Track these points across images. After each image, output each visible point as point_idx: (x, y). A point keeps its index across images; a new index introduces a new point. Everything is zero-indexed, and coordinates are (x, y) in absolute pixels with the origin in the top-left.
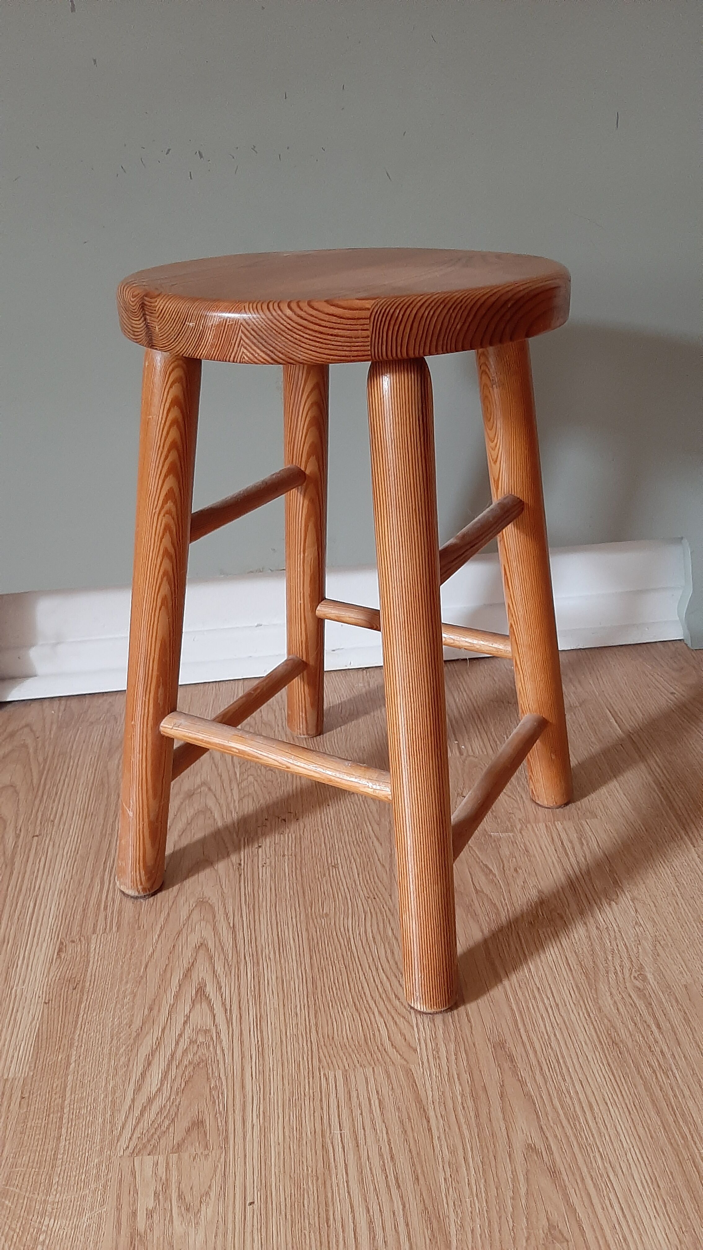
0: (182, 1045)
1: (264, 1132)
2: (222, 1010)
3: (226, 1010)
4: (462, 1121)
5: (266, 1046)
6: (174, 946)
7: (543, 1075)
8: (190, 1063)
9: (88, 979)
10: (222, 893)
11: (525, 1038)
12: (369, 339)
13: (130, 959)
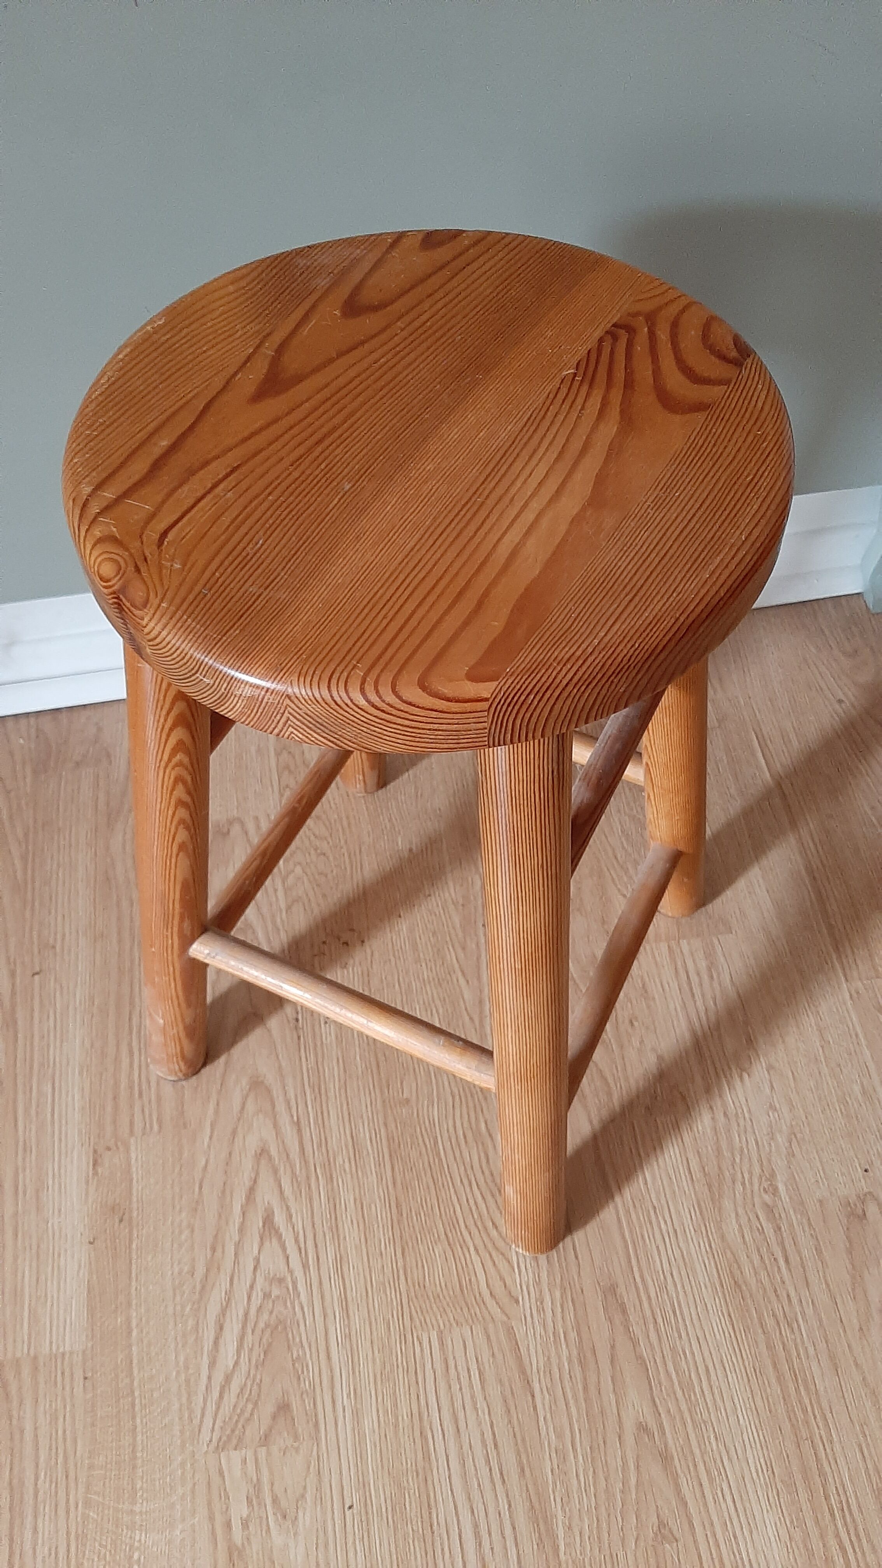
0: (256, 1301)
1: (357, 1415)
2: (296, 1248)
3: (300, 1249)
4: (570, 1395)
5: (349, 1299)
6: (230, 1154)
7: (657, 1331)
8: (267, 1326)
9: (135, 1206)
10: (280, 1067)
11: (638, 1279)
12: (487, 731)
13: (180, 1174)
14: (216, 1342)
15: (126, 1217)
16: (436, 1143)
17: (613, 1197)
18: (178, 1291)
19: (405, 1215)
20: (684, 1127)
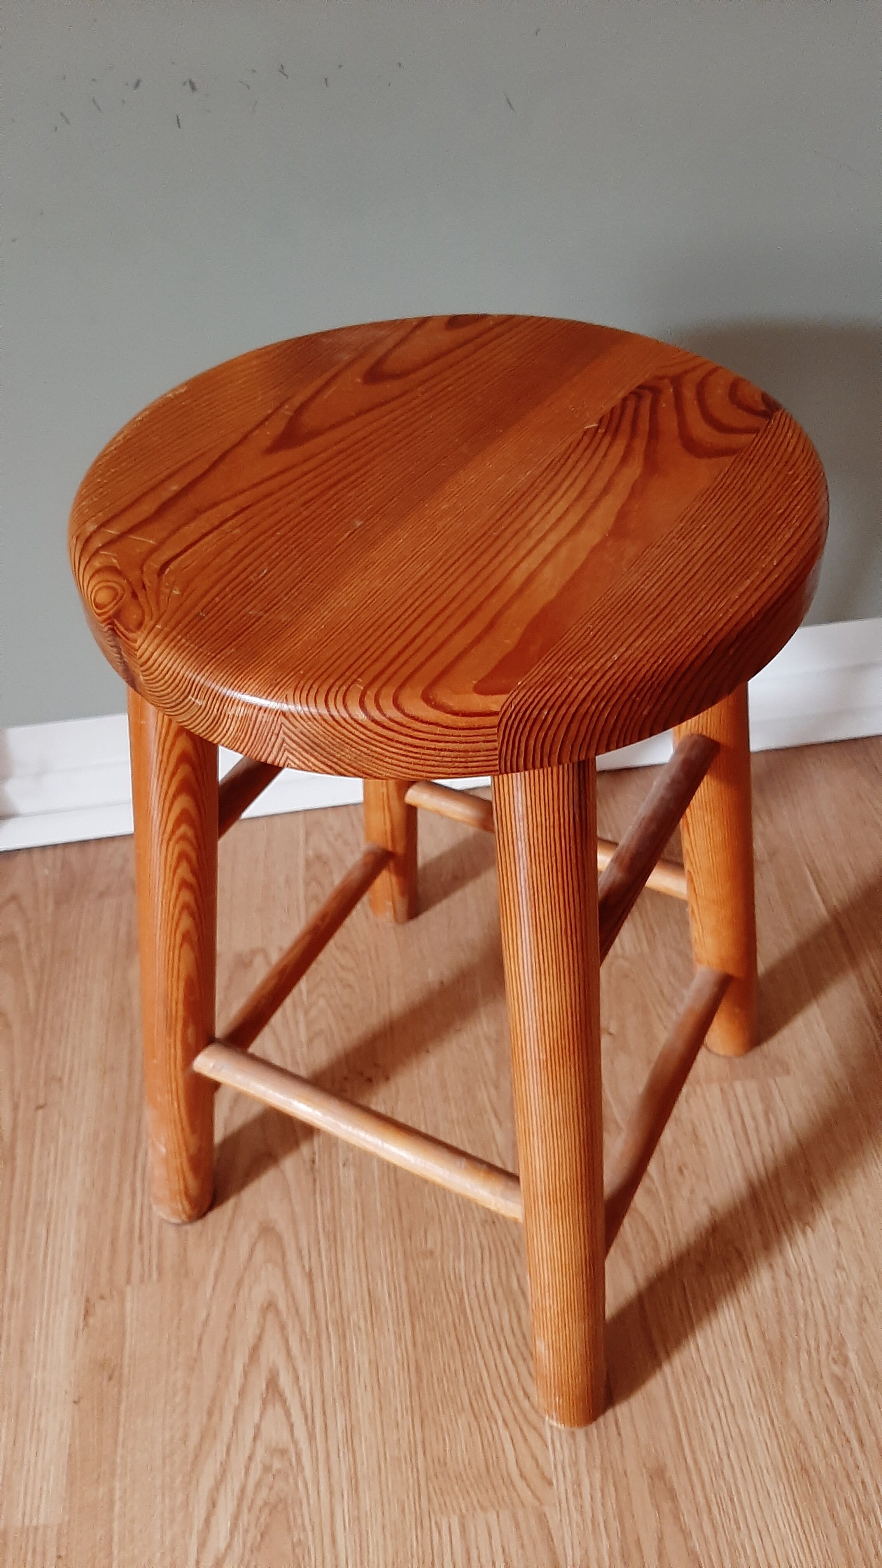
0: (254, 1476)
2: (301, 1414)
3: (306, 1417)
5: (360, 1476)
6: (234, 1306)
7: (712, 1520)
8: (266, 1504)
9: (126, 1361)
10: (293, 1213)
11: (690, 1462)
12: (497, 752)
13: (178, 1328)
14: (207, 1521)
15: (117, 1374)
16: (462, 1299)
17: (660, 1365)
18: (167, 1460)
19: (425, 1381)
20: (740, 1286)
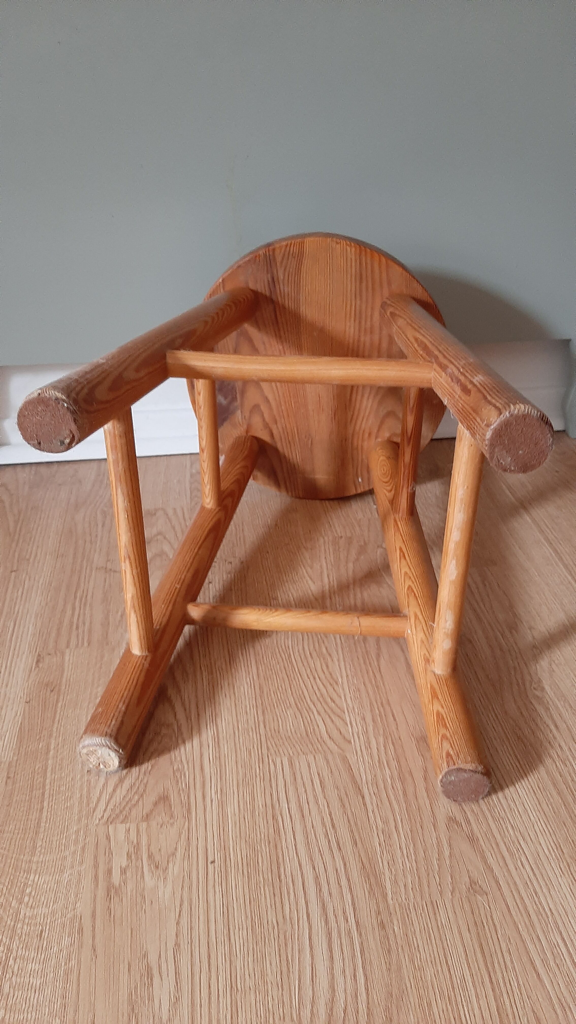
0: (148, 736)
1: (222, 805)
4: (392, 798)
8: (156, 750)
9: (64, 683)
15: (56, 689)
19: (265, 692)
